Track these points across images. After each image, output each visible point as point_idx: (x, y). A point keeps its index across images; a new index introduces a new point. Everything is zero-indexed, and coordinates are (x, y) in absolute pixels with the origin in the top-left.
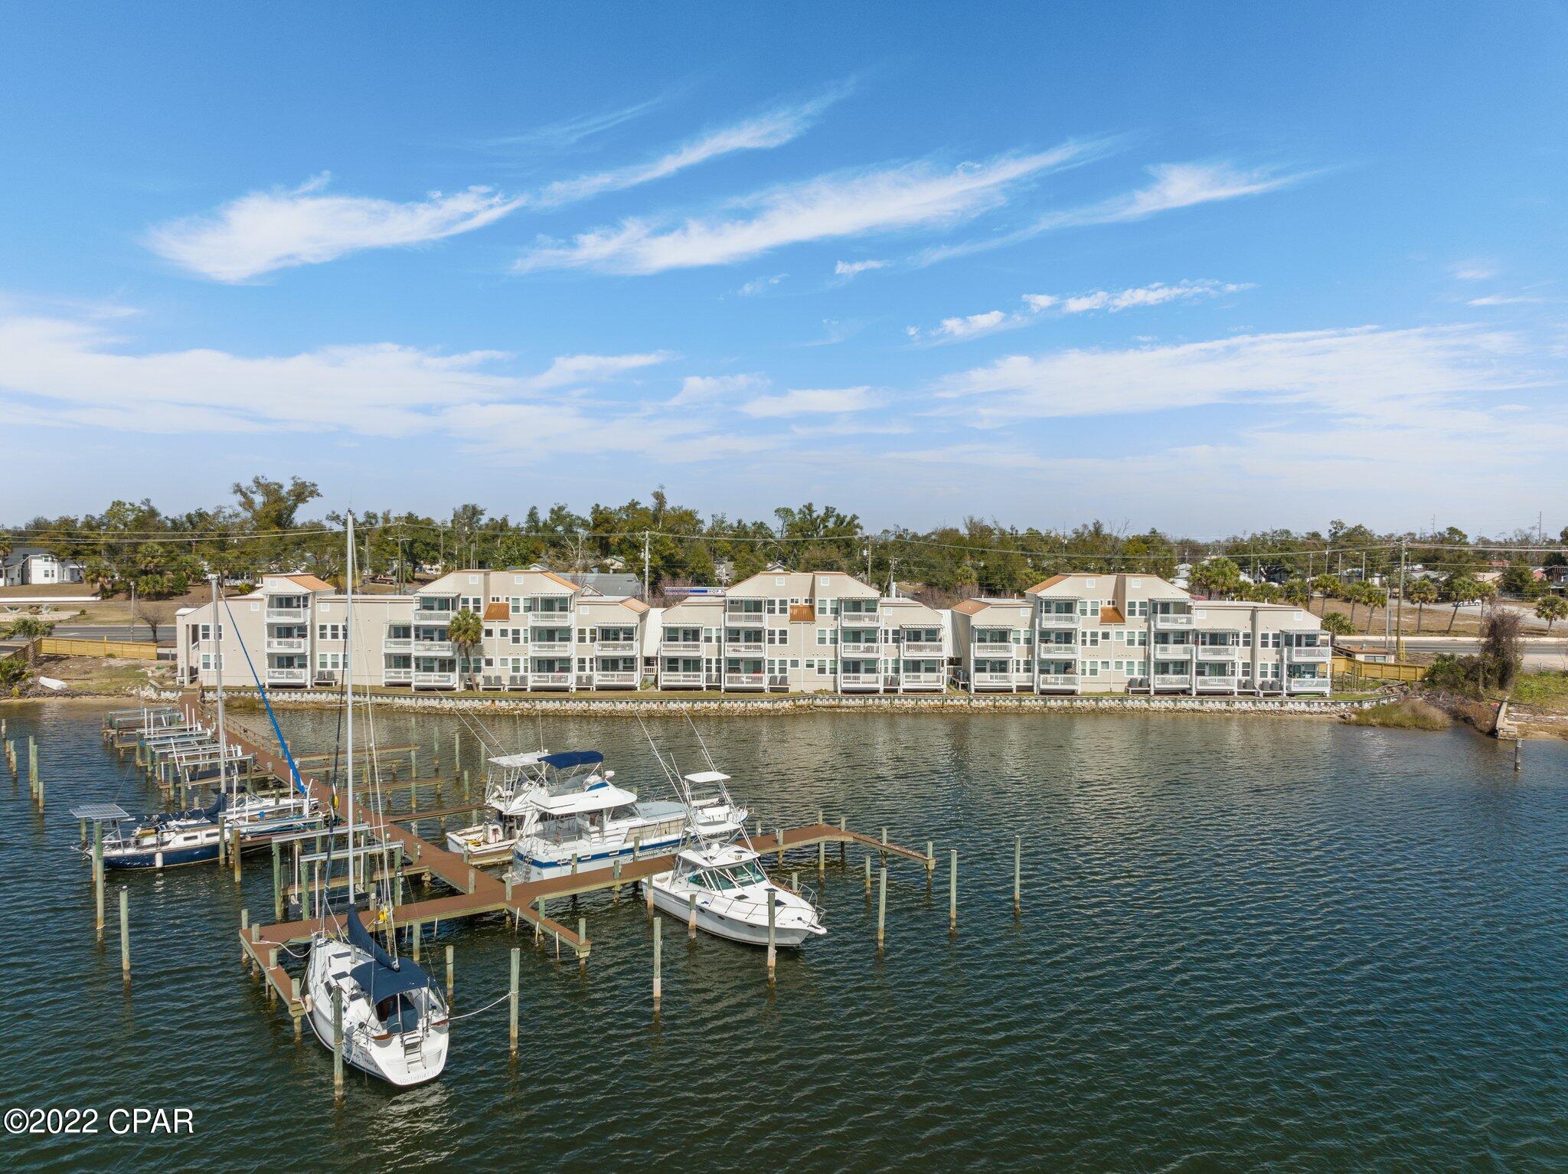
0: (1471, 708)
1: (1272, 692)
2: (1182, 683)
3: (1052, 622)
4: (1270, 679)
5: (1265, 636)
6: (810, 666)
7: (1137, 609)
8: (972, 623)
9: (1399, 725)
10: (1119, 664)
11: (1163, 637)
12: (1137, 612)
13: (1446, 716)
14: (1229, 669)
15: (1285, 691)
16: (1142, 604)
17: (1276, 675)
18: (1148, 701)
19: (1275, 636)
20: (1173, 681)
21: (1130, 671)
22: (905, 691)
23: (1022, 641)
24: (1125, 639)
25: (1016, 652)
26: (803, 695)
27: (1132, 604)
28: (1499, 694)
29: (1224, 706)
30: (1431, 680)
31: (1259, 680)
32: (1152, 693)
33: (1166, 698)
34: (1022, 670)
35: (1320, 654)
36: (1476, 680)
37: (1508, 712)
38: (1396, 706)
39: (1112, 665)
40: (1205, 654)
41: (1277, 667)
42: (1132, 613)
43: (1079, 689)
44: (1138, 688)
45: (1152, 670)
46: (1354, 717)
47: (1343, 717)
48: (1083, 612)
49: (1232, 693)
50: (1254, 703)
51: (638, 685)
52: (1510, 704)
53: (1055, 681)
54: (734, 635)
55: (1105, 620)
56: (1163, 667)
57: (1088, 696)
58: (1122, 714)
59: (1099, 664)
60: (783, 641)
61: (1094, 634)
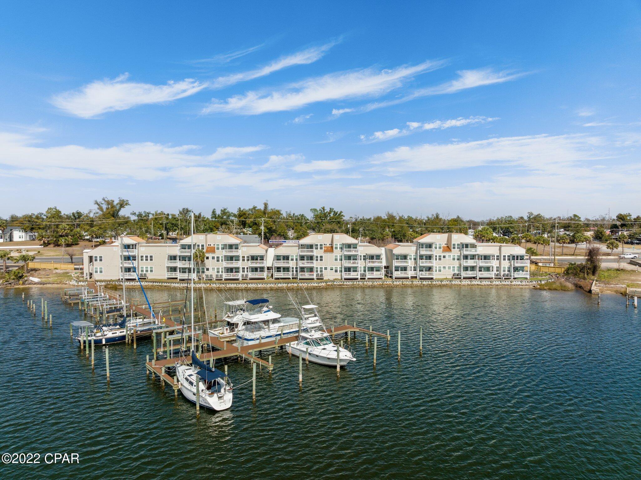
0: (582, 283)
1: (507, 278)
2: (473, 274)
3: (424, 252)
4: (506, 272)
5: (504, 256)
6: (332, 269)
7: (456, 246)
8: (393, 252)
9: (555, 289)
10: (449, 268)
11: (466, 257)
12: (456, 248)
13: (573, 286)
14: (491, 269)
15: (512, 277)
16: (458, 245)
17: (509, 271)
18: (460, 281)
19: (509, 256)
20: (470, 274)
21: (454, 270)
22: (368, 279)
23: (412, 259)
24: (452, 258)
25: (410, 263)
26: (329, 281)
27: (454, 245)
28: (592, 277)
29: (489, 283)
30: (567, 272)
31: (502, 273)
32: (462, 278)
33: (467, 280)
34: (412, 270)
35: (525, 263)
36: (584, 272)
37: (596, 284)
38: (554, 282)
39: (447, 268)
40: (482, 263)
41: (509, 268)
42: (454, 248)
43: (434, 277)
44: (457, 277)
45: (462, 270)
46: (538, 286)
47: (534, 286)
48: (436, 248)
49: (492, 278)
50: (501, 282)
51: (266, 277)
52: (597, 281)
53: (425, 274)
54: (302, 258)
55: (444, 251)
56: (466, 269)
57: (438, 280)
58: (450, 287)
59: (442, 268)
60: (321, 260)
61: (440, 256)
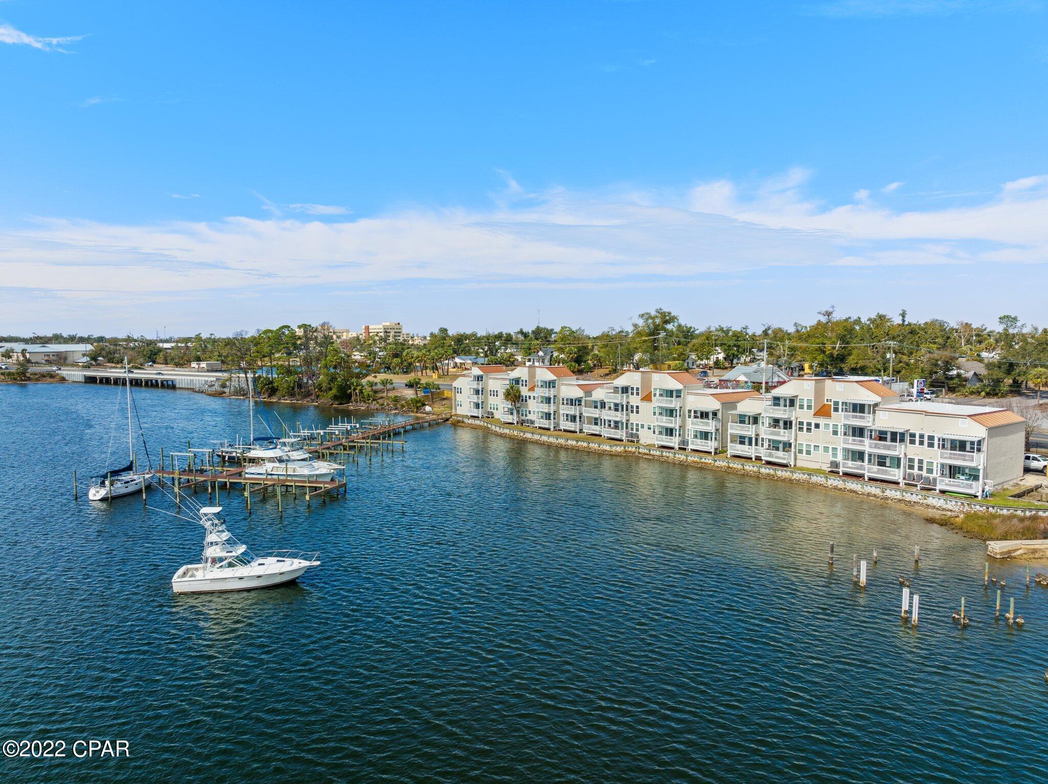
1: (927, 487)
4: (933, 475)
5: (931, 438)
6: (649, 428)
7: (840, 407)
8: (738, 409)
10: (826, 449)
12: (840, 410)
15: (938, 488)
16: (844, 404)
19: (939, 439)
20: (860, 467)
21: (835, 455)
22: (691, 450)
24: (831, 429)
27: (836, 403)
31: (924, 475)
32: (840, 474)
39: (821, 449)
40: (877, 447)
42: (836, 410)
43: (790, 463)
45: (841, 456)
48: (801, 407)
49: (898, 483)
53: (777, 456)
54: (616, 407)
55: (817, 414)
59: (813, 447)
60: (637, 412)
61: (809, 424)
